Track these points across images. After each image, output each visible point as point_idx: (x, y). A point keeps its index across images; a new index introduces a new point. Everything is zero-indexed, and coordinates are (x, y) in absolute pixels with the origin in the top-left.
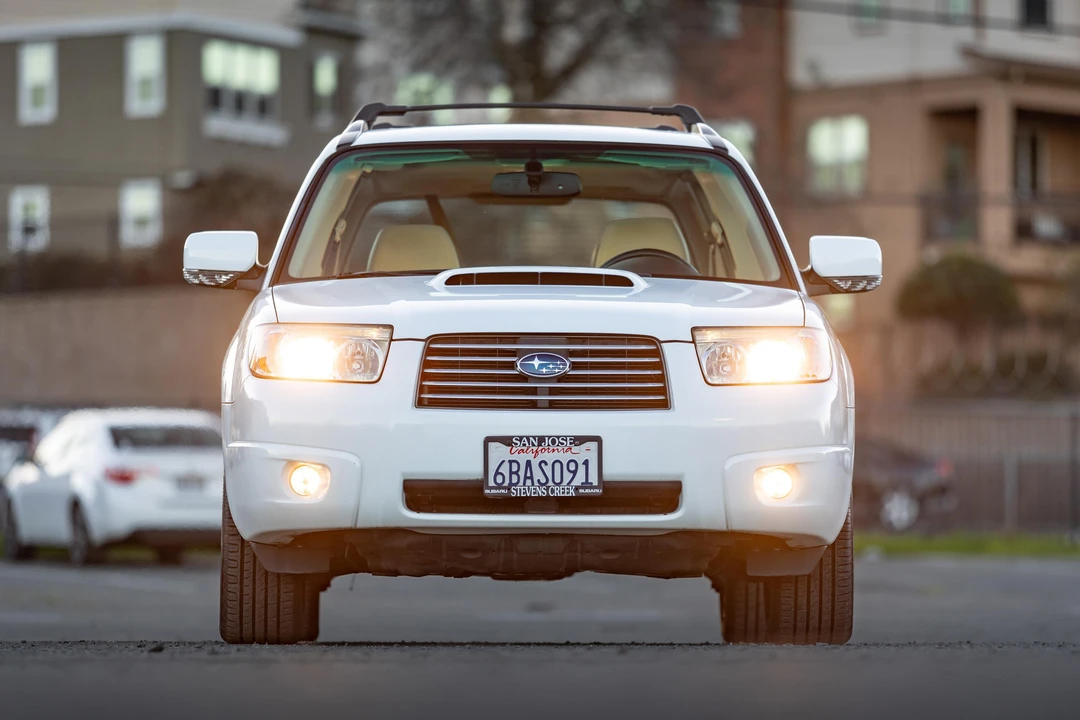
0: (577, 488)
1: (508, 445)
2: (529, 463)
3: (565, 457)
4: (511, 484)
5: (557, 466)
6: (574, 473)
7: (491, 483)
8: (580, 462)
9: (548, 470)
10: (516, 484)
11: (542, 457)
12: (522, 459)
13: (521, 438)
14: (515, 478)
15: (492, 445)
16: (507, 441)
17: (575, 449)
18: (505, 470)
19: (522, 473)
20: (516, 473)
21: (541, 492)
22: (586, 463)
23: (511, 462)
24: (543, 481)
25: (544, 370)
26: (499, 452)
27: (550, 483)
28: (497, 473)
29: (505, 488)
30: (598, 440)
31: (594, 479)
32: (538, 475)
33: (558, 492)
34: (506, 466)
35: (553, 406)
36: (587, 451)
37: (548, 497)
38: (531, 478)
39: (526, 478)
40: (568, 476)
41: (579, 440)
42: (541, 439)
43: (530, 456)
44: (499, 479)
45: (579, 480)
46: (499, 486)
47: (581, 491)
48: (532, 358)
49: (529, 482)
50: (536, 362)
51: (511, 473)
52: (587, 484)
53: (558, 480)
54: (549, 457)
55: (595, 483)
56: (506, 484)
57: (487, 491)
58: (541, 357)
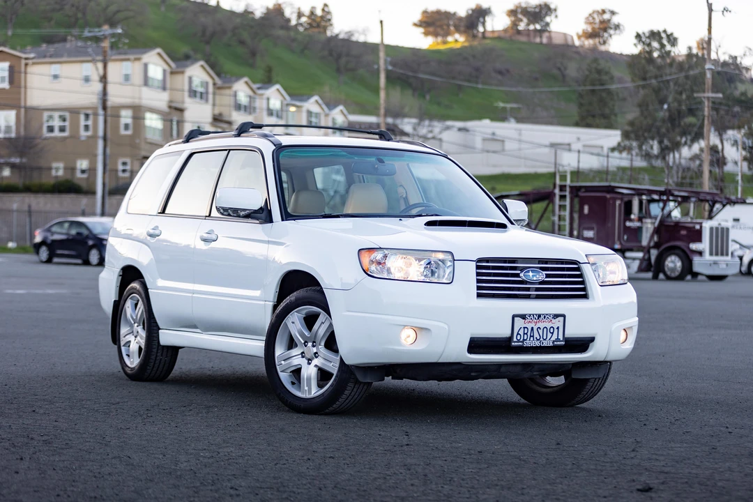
0: (554, 342)
1: (524, 319)
2: (532, 329)
3: (548, 325)
4: (524, 340)
5: (545, 329)
6: (552, 333)
7: (515, 340)
8: (555, 328)
9: (541, 332)
10: (526, 340)
11: (538, 325)
12: (529, 326)
13: (530, 315)
14: (526, 336)
15: (516, 318)
16: (523, 317)
17: (554, 321)
18: (521, 332)
19: (529, 334)
20: (526, 334)
21: (537, 344)
22: (558, 328)
23: (524, 328)
24: (538, 338)
25: (535, 278)
26: (519, 323)
27: (541, 339)
28: (518, 334)
29: (521, 342)
30: (564, 316)
31: (561, 337)
32: (536, 335)
33: (545, 344)
34: (522, 329)
35: (538, 297)
36: (558, 323)
37: (540, 346)
38: (533, 336)
39: (531, 336)
40: (549, 335)
41: (556, 316)
42: (539, 316)
43: (533, 325)
44: (519, 338)
45: (554, 337)
46: (518, 341)
47: (555, 343)
48: (528, 272)
49: (532, 338)
50: (531, 274)
51: (524, 334)
52: (558, 340)
53: (545, 338)
54: (541, 325)
55: (561, 339)
56: (521, 340)
57: (513, 344)
58: (533, 271)
